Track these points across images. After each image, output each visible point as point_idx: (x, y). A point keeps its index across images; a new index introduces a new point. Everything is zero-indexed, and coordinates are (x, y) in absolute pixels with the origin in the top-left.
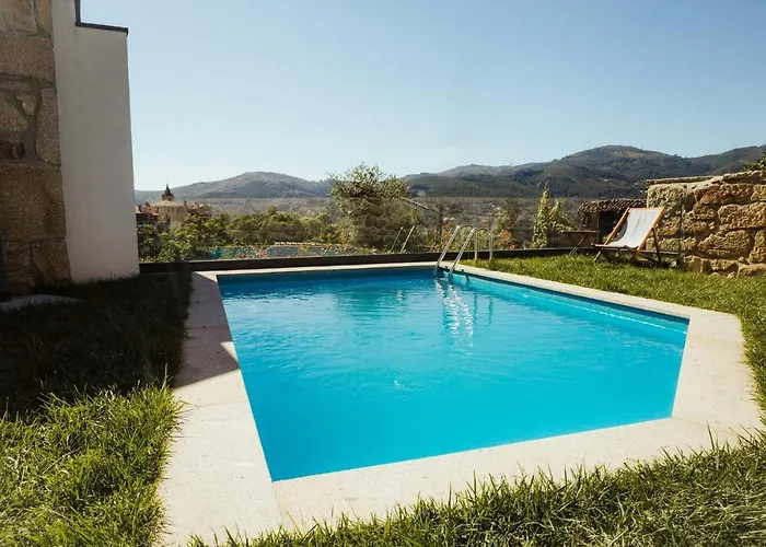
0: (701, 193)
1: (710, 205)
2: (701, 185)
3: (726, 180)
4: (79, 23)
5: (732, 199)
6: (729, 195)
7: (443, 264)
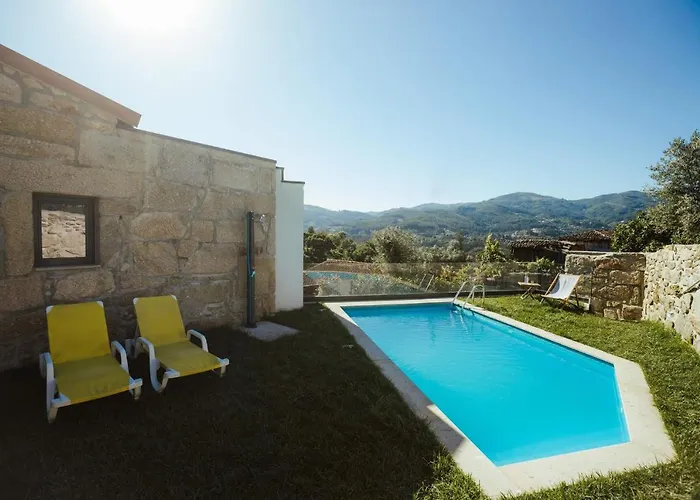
0: (599, 262)
1: (604, 270)
2: (599, 258)
3: (615, 255)
4: (283, 181)
5: (618, 267)
6: (617, 264)
7: (457, 301)
